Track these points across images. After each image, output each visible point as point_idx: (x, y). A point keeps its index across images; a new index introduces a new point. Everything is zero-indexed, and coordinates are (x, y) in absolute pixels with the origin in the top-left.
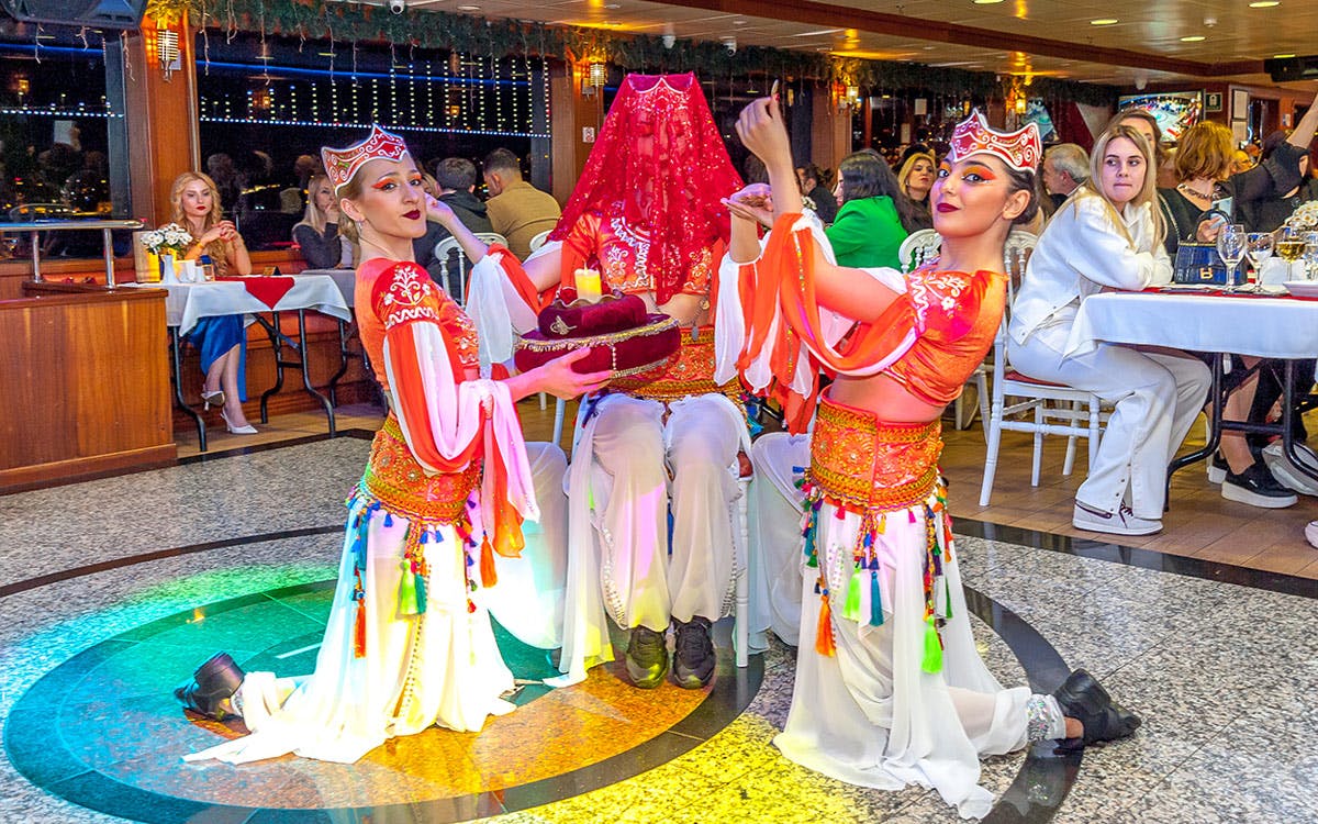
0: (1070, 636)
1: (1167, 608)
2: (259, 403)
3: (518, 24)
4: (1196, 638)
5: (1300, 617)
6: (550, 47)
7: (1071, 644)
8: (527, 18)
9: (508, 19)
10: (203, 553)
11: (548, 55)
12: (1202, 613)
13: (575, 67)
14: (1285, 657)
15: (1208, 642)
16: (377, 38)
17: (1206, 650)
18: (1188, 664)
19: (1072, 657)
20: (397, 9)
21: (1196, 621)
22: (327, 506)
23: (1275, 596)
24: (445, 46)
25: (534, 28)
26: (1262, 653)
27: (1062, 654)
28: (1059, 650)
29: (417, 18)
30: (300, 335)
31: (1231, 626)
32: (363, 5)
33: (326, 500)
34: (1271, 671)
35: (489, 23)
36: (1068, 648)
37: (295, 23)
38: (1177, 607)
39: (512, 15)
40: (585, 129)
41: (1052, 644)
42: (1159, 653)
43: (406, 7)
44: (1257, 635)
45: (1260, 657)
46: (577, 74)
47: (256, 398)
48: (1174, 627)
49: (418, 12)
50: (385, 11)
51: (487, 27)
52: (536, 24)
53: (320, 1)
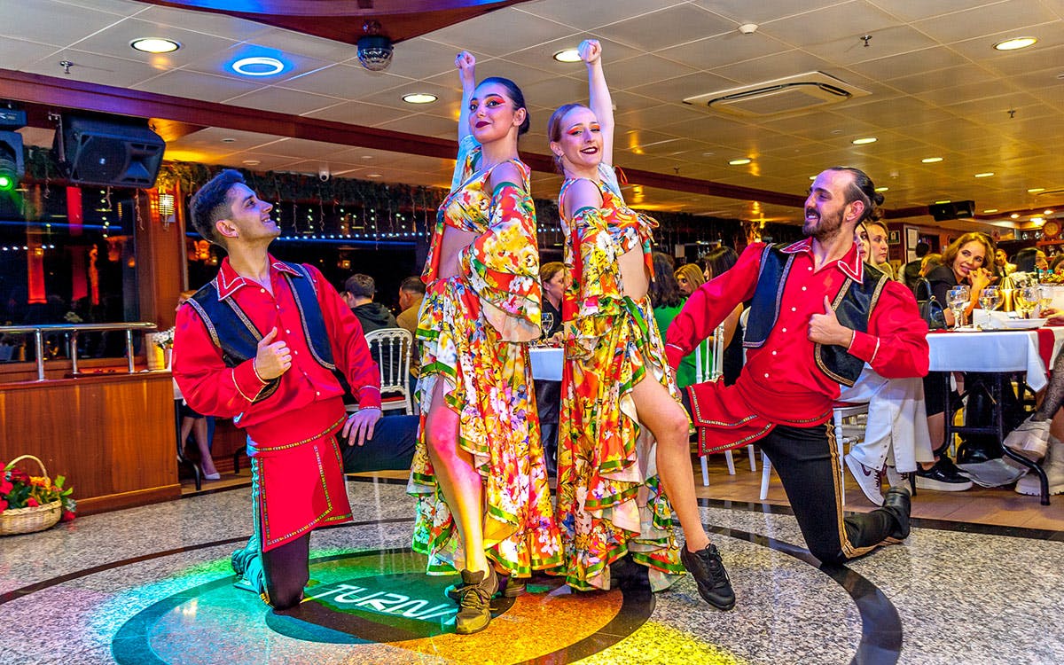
3: (407, 187)
4: (961, 565)
5: (1032, 550)
6: (430, 204)
7: (873, 572)
8: (413, 182)
9: (401, 184)
11: (428, 209)
14: (1029, 573)
15: (970, 567)
16: (312, 198)
17: (970, 572)
18: (960, 579)
19: (875, 579)
20: (324, 177)
21: (958, 555)
23: (1009, 539)
24: (359, 205)
25: (419, 190)
26: (1011, 572)
27: (868, 578)
28: (865, 576)
29: (337, 185)
31: (984, 557)
32: (300, 175)
34: (1021, 581)
35: (387, 188)
38: (941, 548)
39: (404, 181)
42: (937, 575)
43: (330, 176)
44: (1004, 562)
45: (1010, 574)
48: (943, 559)
49: (338, 180)
50: (316, 179)
51: (386, 190)
52: (420, 187)
53: (271, 173)
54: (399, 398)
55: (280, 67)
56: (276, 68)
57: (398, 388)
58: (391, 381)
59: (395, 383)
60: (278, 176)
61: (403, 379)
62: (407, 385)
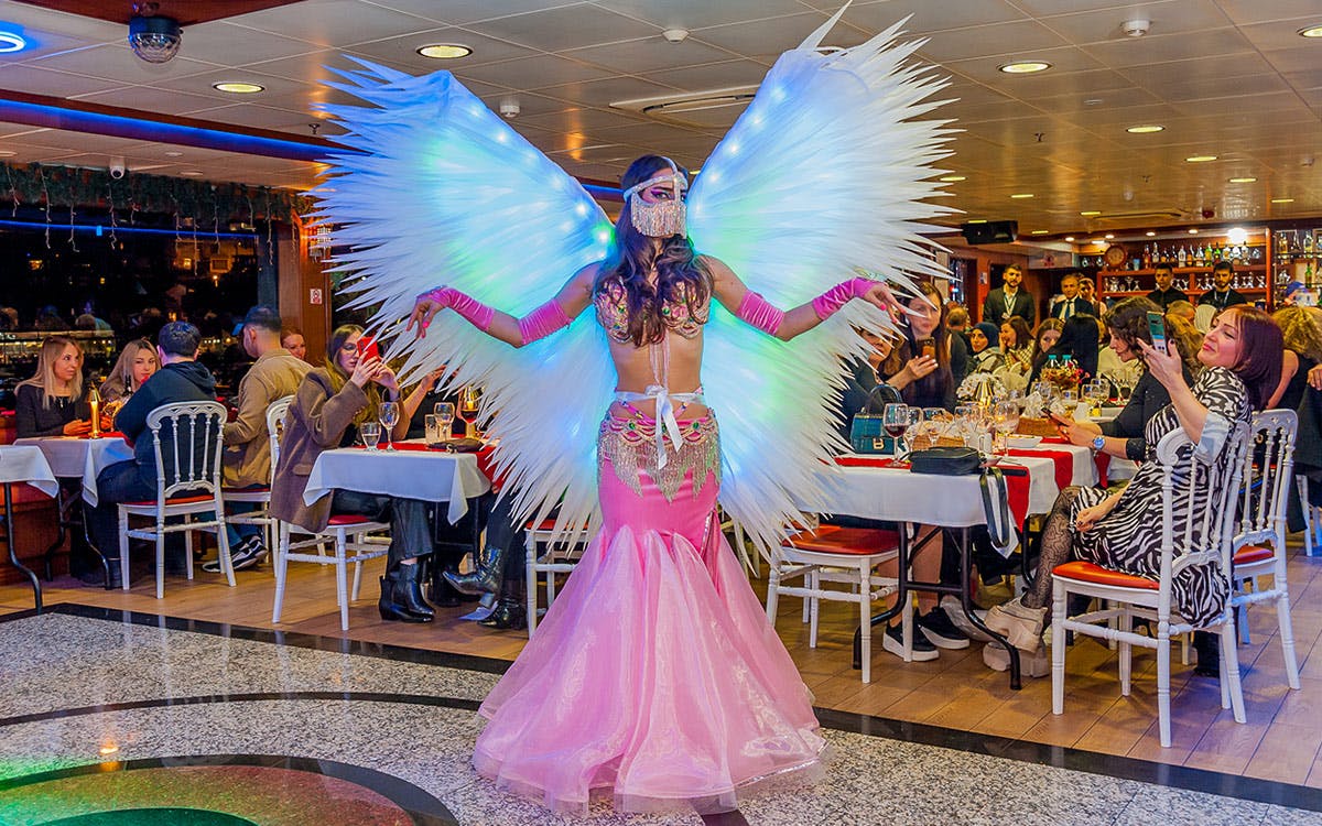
0: (760, 804)
1: (851, 771)
3: (243, 189)
5: (970, 774)
6: (276, 211)
7: (760, 812)
8: (253, 183)
9: (232, 183)
11: (274, 218)
12: (883, 774)
13: (301, 230)
16: (98, 203)
17: (883, 812)
20: (117, 173)
22: (26, 692)
23: (950, 753)
24: (168, 211)
25: (261, 192)
26: (933, 813)
29: (137, 184)
30: (6, 506)
31: (908, 786)
32: (81, 170)
33: (26, 685)
35: (213, 188)
36: (757, 816)
37: (7, 188)
38: (861, 768)
39: (238, 181)
40: (312, 290)
41: (743, 812)
43: (126, 171)
44: (931, 794)
45: (932, 816)
46: (304, 237)
48: (856, 789)
49: (140, 177)
50: (105, 176)
51: (211, 191)
52: (262, 187)
53: (36, 166)
54: (207, 497)
55: (20, 45)
56: (14, 45)
57: (203, 483)
58: (192, 474)
60: (47, 171)
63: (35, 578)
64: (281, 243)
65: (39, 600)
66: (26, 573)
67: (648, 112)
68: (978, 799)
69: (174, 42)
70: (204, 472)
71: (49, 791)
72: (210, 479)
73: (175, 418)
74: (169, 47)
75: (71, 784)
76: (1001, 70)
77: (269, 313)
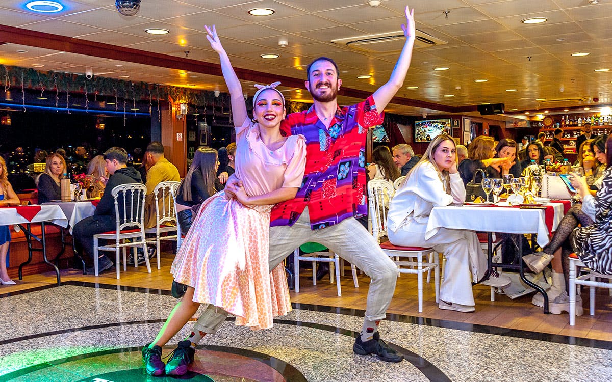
0: (445, 363)
1: (484, 349)
2: (18, 270)
3: (147, 85)
4: (500, 361)
5: (542, 350)
6: (161, 96)
7: (447, 367)
8: (151, 82)
9: (142, 82)
10: (9, 345)
11: (160, 99)
12: (499, 350)
13: (173, 105)
14: (541, 367)
15: (505, 363)
16: (79, 90)
17: (506, 366)
18: (500, 373)
19: (449, 373)
20: (89, 76)
21: (498, 354)
22: (67, 319)
23: (528, 341)
24: (113, 95)
25: (154, 86)
26: (530, 366)
27: (444, 372)
28: (442, 370)
29: (98, 82)
30: (42, 235)
31: (514, 355)
32: (72, 74)
33: (66, 316)
34: (536, 374)
35: (133, 84)
36: (445, 369)
37: (39, 82)
38: (488, 348)
39: (144, 81)
40: (178, 134)
41: (438, 367)
42: (486, 369)
43: (93, 76)
44: (526, 359)
45: (530, 368)
46: (174, 109)
47: (17, 267)
48: (489, 357)
49: (99, 78)
50: (83, 77)
51: (132, 86)
52: (155, 84)
53: (51, 72)
54: (137, 230)
55: (60, 8)
56: (58, 8)
57: (136, 223)
58: (132, 219)
59: (134, 220)
60: (57, 74)
61: (140, 217)
62: (142, 222)
63: (57, 268)
64: (163, 111)
65: (59, 280)
66: (53, 266)
67: (349, 45)
68: (549, 360)
69: (137, 5)
70: (137, 218)
71: (96, 361)
72: (139, 221)
73: (125, 191)
74: (135, 8)
75: (106, 358)
76: (523, 22)
77: (157, 145)
